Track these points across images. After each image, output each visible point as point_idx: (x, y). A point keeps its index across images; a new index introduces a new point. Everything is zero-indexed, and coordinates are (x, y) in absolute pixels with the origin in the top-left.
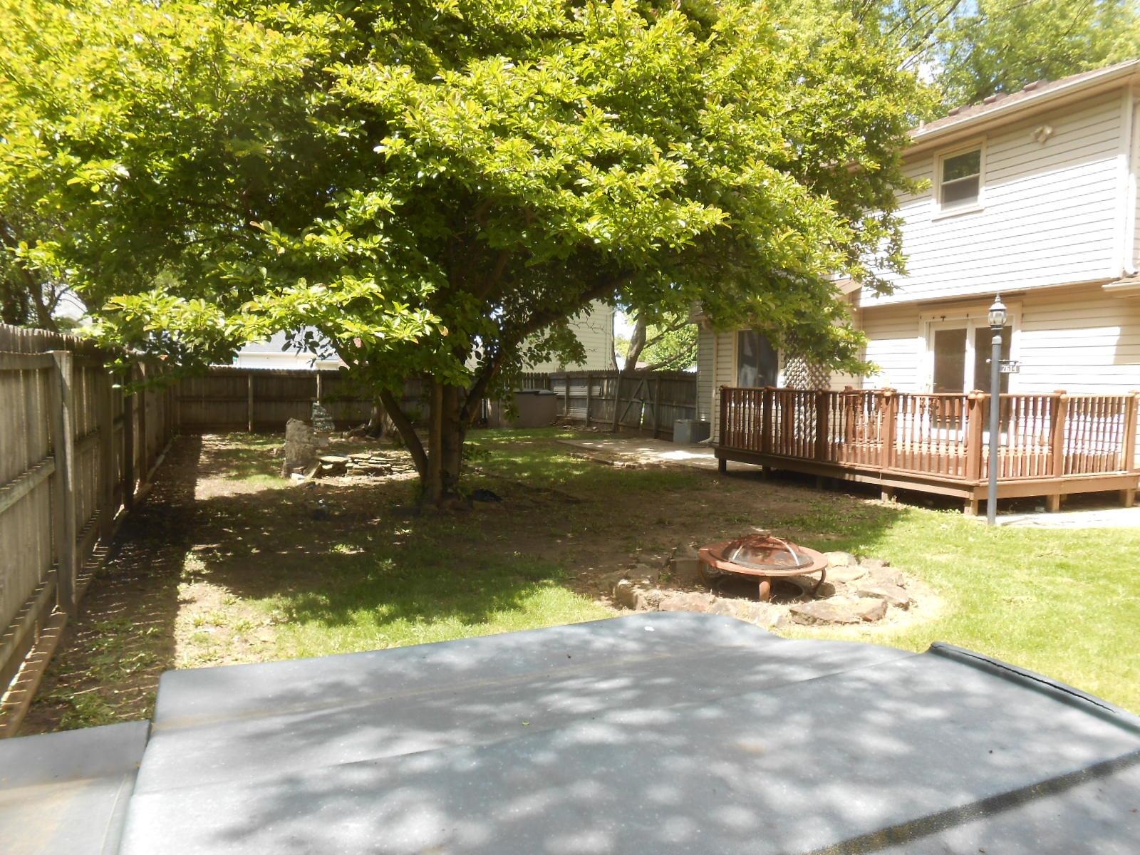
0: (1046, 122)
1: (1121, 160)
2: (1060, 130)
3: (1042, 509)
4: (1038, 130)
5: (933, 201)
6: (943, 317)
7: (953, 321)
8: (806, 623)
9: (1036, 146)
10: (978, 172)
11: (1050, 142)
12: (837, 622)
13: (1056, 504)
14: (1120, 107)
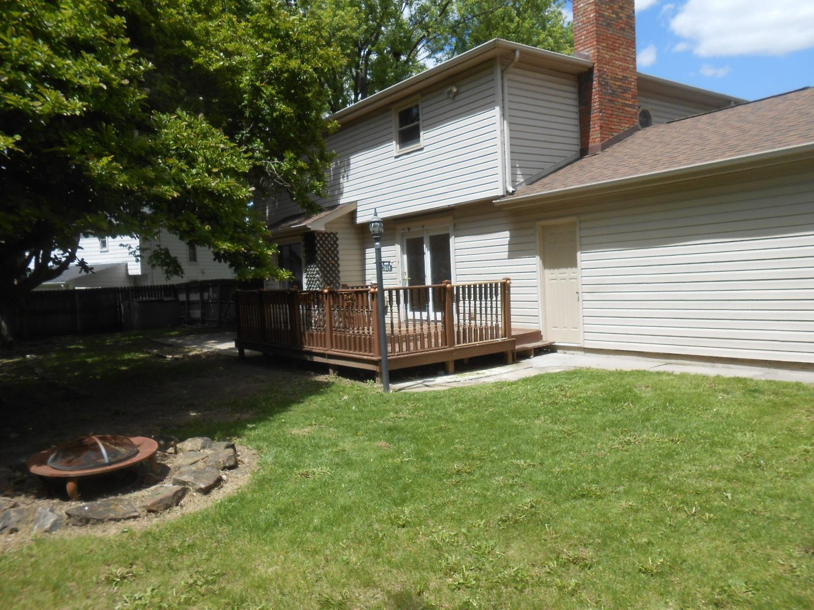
0: (453, 84)
1: (497, 111)
2: (462, 90)
3: (442, 372)
4: (449, 89)
5: (394, 142)
6: (409, 229)
7: (416, 231)
8: (80, 524)
9: (450, 101)
10: (418, 120)
11: (457, 98)
12: (111, 520)
13: (451, 367)
14: (493, 73)
